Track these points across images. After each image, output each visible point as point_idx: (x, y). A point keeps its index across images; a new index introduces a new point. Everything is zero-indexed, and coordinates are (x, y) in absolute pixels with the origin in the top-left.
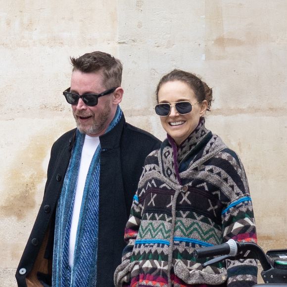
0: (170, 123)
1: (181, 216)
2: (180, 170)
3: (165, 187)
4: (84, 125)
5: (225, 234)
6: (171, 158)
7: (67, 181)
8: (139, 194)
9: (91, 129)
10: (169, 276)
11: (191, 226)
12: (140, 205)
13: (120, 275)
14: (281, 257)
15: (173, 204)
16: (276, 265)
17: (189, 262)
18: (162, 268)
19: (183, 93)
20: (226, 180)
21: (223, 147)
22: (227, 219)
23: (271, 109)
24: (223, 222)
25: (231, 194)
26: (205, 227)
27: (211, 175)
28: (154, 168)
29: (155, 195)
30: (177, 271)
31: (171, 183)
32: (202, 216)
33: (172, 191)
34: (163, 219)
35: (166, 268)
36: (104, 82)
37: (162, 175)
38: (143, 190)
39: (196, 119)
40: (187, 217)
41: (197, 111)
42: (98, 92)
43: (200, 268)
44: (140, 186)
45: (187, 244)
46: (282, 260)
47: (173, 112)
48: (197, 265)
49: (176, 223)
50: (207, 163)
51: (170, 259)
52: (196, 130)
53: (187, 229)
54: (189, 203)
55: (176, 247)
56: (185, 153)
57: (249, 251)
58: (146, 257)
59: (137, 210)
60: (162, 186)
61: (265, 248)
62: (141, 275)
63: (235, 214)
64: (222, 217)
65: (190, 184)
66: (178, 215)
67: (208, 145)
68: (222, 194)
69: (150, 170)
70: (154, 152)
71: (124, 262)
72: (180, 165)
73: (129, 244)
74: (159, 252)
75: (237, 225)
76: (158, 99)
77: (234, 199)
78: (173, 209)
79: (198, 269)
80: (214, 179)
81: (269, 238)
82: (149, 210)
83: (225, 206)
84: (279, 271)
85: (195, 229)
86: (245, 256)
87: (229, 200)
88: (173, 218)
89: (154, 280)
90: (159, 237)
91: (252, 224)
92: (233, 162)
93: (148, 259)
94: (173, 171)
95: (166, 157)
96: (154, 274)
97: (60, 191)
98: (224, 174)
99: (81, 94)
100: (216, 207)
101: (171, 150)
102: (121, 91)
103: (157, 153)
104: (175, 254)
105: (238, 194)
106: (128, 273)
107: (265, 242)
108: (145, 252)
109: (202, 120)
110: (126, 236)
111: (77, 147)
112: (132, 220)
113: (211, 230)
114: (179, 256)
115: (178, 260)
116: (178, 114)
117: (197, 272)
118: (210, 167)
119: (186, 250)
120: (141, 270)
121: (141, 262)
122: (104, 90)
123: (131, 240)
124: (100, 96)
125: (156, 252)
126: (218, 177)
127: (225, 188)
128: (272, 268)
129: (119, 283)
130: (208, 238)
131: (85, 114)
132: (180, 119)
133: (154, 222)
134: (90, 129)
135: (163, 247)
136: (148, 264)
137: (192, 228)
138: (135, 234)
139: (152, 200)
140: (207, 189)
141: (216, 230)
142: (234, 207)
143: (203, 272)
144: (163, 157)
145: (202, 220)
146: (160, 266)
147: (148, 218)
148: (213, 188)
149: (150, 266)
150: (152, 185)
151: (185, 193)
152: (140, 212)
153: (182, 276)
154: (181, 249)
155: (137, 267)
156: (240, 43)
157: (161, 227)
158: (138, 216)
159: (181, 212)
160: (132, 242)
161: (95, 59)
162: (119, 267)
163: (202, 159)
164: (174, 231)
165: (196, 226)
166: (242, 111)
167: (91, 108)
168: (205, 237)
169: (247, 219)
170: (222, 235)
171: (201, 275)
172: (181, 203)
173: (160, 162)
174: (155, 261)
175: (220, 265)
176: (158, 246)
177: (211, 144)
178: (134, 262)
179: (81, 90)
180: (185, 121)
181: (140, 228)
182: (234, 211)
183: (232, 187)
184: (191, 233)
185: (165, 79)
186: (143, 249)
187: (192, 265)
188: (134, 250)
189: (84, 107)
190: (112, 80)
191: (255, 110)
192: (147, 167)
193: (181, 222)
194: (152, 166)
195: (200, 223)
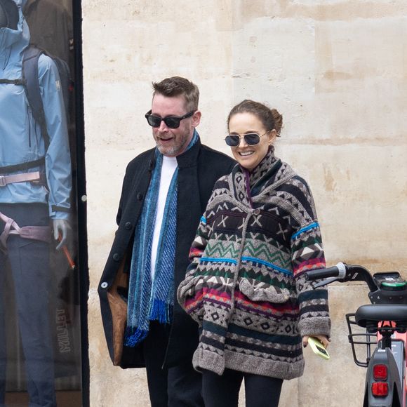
0: (239, 153)
1: (250, 237)
2: (252, 194)
3: (237, 211)
4: (165, 146)
5: (294, 258)
6: (243, 183)
7: (148, 200)
8: (207, 215)
9: (172, 150)
10: (233, 292)
11: (259, 247)
12: (208, 226)
13: (183, 289)
14: (387, 279)
15: (244, 226)
16: (382, 286)
17: (254, 280)
18: (227, 284)
19: (251, 125)
20: (296, 206)
21: (293, 174)
22: (297, 243)
23: (377, 139)
24: (292, 246)
25: (300, 219)
26: (272, 249)
27: (282, 200)
28: (225, 192)
29: (227, 217)
30: (242, 288)
31: (244, 206)
32: (271, 239)
33: (244, 214)
34: (234, 239)
35: (231, 285)
36: (185, 105)
37: (234, 199)
38: (212, 213)
39: (265, 149)
40: (256, 238)
41: (265, 141)
42: (179, 115)
43: (264, 287)
44: (208, 208)
45: (254, 264)
46: (388, 282)
47: (242, 144)
48: (261, 284)
49: (244, 244)
50: (279, 188)
51: (236, 277)
52: (267, 157)
53: (255, 250)
54: (260, 225)
55: (243, 266)
56: (256, 178)
57: (357, 274)
58: (212, 273)
59: (204, 231)
60: (234, 209)
61: (372, 272)
62: (205, 289)
63: (306, 239)
64: (292, 241)
65: (262, 208)
66: (248, 236)
67: (280, 171)
68: (292, 219)
69: (221, 194)
70: (224, 177)
71: (188, 277)
72: (253, 190)
73: (193, 262)
74: (226, 269)
75: (307, 251)
77: (304, 224)
78: (244, 230)
79: (262, 287)
80: (285, 204)
81: (376, 261)
82: (218, 230)
83: (295, 231)
84: (386, 293)
85: (263, 251)
86: (354, 278)
87: (298, 225)
88: (243, 240)
89: (218, 294)
90: (228, 256)
91: (321, 249)
92: (303, 189)
93: (214, 275)
94: (246, 195)
95: (238, 182)
96: (219, 289)
98: (295, 200)
99: (163, 117)
100: (286, 231)
101: (243, 176)
102: (199, 114)
103: (227, 178)
104: (242, 273)
105: (308, 220)
106: (193, 286)
107: (372, 265)
108: (212, 269)
109: (271, 149)
110: (191, 254)
111: (157, 168)
112: (198, 240)
113: (277, 252)
114: (245, 274)
115: (243, 278)
116: (246, 146)
117: (261, 290)
118: (282, 193)
119: (252, 270)
120: (205, 284)
121: (206, 277)
122: (185, 113)
123: (196, 259)
124: (181, 119)
125: (223, 269)
126: (289, 203)
127: (296, 214)
128: (379, 289)
129: (183, 296)
130: (274, 260)
131: (167, 136)
132: (249, 149)
133: (224, 242)
134: (171, 150)
135: (230, 265)
136: (213, 280)
137: (260, 249)
138: (200, 253)
139: (223, 221)
140: (278, 213)
141: (283, 253)
142: (305, 232)
143: (266, 290)
144: (236, 181)
145: (270, 243)
146: (226, 282)
147: (217, 237)
148: (284, 212)
149: (216, 282)
150: (224, 208)
151: (257, 216)
152: (207, 233)
153: (247, 293)
154: (247, 268)
155: (201, 281)
156: (348, 77)
157: (231, 246)
158: (205, 237)
159: (251, 234)
160: (196, 260)
161: (176, 84)
162: (183, 282)
163: (274, 185)
164: (243, 251)
165: (264, 248)
166: (350, 141)
167: (173, 130)
168: (272, 259)
169: (317, 245)
170: (291, 258)
171: (265, 293)
172: (252, 225)
174: (222, 278)
175: (283, 286)
176: (226, 264)
177: (283, 171)
179: (164, 113)
180: (254, 151)
181: (207, 246)
182: (304, 236)
183: (302, 212)
184: (259, 254)
185: (235, 111)
186: (209, 266)
187: (256, 283)
188: (199, 266)
189: (165, 130)
190: (191, 104)
191: (363, 140)
192: (218, 191)
193: (250, 242)
194: (223, 190)
195: (269, 245)
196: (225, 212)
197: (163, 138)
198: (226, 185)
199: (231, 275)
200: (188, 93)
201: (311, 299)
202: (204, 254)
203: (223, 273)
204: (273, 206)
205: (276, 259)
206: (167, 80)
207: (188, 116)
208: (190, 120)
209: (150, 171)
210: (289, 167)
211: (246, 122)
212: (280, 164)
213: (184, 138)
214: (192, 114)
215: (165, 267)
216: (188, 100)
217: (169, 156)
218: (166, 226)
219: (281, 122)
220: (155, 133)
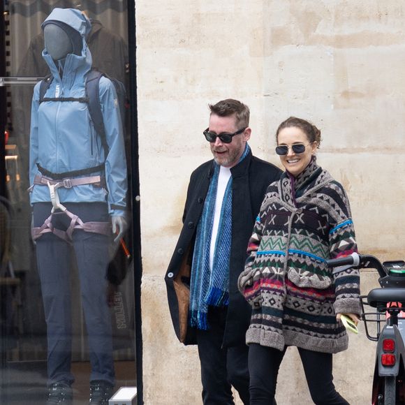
0: (287, 161)
1: (295, 233)
2: (296, 196)
3: (283, 210)
4: (220, 158)
5: (332, 250)
6: (289, 187)
7: (207, 203)
8: (261, 215)
9: (227, 161)
10: (284, 280)
11: (303, 241)
12: (262, 225)
13: (243, 279)
14: (394, 267)
15: (289, 223)
16: (390, 273)
17: (300, 269)
18: (278, 273)
19: (298, 137)
20: (333, 206)
21: (331, 179)
22: (334, 237)
23: (387, 148)
24: (330, 240)
25: (337, 217)
26: (314, 242)
27: (320, 200)
28: (275, 195)
29: (275, 216)
30: (290, 276)
31: (289, 206)
32: (313, 234)
33: (289, 213)
34: (281, 234)
35: (282, 273)
36: (237, 123)
37: (281, 200)
38: (265, 213)
39: (309, 157)
40: (300, 234)
41: (309, 151)
42: (232, 132)
43: (308, 275)
44: (262, 209)
45: (299, 256)
46: (395, 269)
47: (290, 152)
48: (306, 273)
49: (291, 238)
50: (319, 191)
51: (285, 266)
52: (310, 165)
53: (300, 243)
54: (303, 222)
55: (290, 257)
56: (300, 183)
57: (369, 262)
58: (265, 264)
59: (259, 229)
60: (280, 209)
61: (382, 261)
62: (262, 279)
63: (342, 233)
64: (330, 235)
65: (304, 207)
66: (293, 232)
67: (320, 177)
68: (330, 217)
69: (271, 196)
70: (275, 183)
71: (247, 269)
72: (296, 193)
73: (251, 256)
74: (276, 260)
75: (343, 243)
76: (277, 141)
77: (340, 221)
78: (290, 227)
79: (307, 276)
80: (323, 204)
81: (385, 252)
82: (269, 228)
83: (333, 227)
84: (393, 278)
85: (306, 244)
86: (366, 266)
87: (335, 222)
88: (289, 234)
89: (272, 282)
90: (277, 248)
91: (355, 242)
92: (339, 191)
93: (267, 266)
94: (291, 196)
95: (285, 186)
96: (271, 278)
97: (202, 211)
98: (332, 201)
99: (218, 134)
100: (325, 227)
101: (289, 181)
102: (250, 130)
103: (277, 184)
104: (290, 263)
105: (343, 218)
106: (251, 278)
107: (382, 255)
108: (264, 261)
109: (313, 158)
110: (249, 249)
111: (214, 176)
112: (255, 236)
113: (319, 245)
114: (292, 264)
115: (291, 268)
116: (294, 154)
117: (306, 278)
118: (322, 195)
119: (298, 260)
120: (261, 275)
121: (261, 268)
122: (237, 130)
123: (253, 252)
124: (234, 135)
125: (274, 260)
126: (327, 203)
127: (333, 212)
128: (388, 275)
129: (243, 286)
130: (316, 252)
131: (222, 150)
132: (296, 157)
133: (273, 237)
134: (225, 161)
135: (279, 256)
136: (267, 270)
137: (304, 243)
138: (256, 248)
139: (272, 220)
140: (317, 212)
141: (323, 246)
142: (341, 228)
143: (311, 278)
144: (283, 186)
145: (312, 237)
146: (277, 271)
147: (269, 234)
148: (323, 211)
149: (269, 272)
150: (273, 208)
151: (300, 215)
152: (261, 231)
153: (294, 280)
154: (294, 259)
155: (258, 273)
156: (362, 96)
157: (279, 240)
158: (260, 234)
159: (296, 230)
160: (253, 254)
161: (229, 105)
162: (243, 273)
163: (315, 188)
164: (289, 244)
165: (307, 241)
166: (363, 150)
167: (226, 144)
168: (314, 251)
169: (351, 238)
170: (329, 250)
171: (310, 281)
172: (296, 222)
173: (280, 191)
174: (273, 268)
175: (324, 273)
176: (276, 256)
177: (322, 176)
178: (256, 269)
179: (218, 130)
180: (300, 159)
181: (261, 242)
182: (340, 231)
183: (338, 211)
184: (303, 247)
185: (283, 125)
186: (263, 259)
187: (302, 272)
188: (256, 259)
189: (220, 144)
190: (242, 122)
191: (373, 149)
192: (269, 194)
193: (295, 237)
194: (273, 193)
195: (311, 239)
196: (274, 212)
197: (219, 151)
198: (275, 189)
199: (281, 265)
200: (239, 113)
201: (345, 283)
202: (259, 248)
203: (273, 264)
204: (313, 206)
205: (318, 251)
206: (222, 102)
207: (239, 132)
208: (242, 135)
209: (209, 179)
210: (328, 173)
211: (293, 135)
212: (320, 171)
213: (237, 152)
214: (243, 130)
215: (221, 260)
216: (239, 119)
217: (225, 166)
218: (222, 226)
219: (319, 136)
220: (212, 147)
